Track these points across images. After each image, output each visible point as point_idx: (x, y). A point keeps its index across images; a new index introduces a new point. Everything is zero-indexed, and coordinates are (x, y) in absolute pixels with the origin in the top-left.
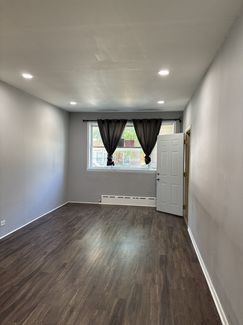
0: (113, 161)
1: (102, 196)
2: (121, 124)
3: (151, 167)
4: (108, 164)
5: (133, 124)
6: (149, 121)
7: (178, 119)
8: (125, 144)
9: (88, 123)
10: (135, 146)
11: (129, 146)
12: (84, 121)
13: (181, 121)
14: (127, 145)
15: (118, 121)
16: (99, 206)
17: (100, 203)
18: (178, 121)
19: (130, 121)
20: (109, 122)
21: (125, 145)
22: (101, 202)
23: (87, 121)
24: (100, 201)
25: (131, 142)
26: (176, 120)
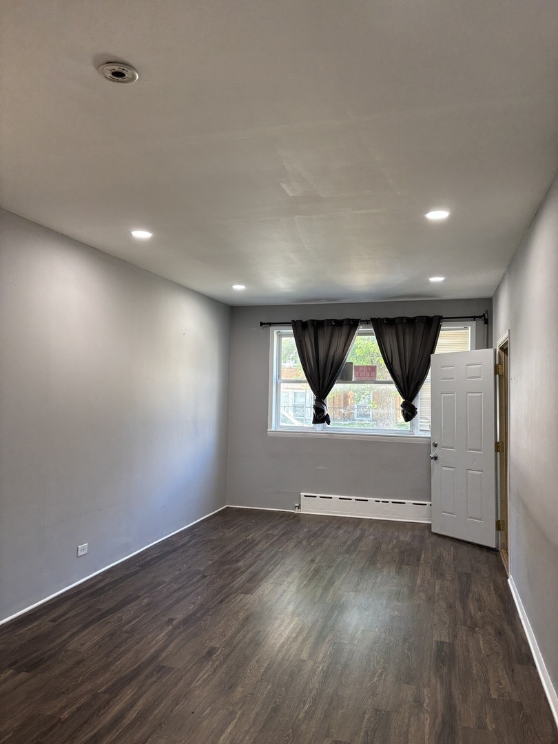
0: (326, 413)
1: (303, 494)
2: (345, 330)
3: (417, 428)
4: (316, 421)
5: (373, 329)
6: (411, 322)
7: (480, 317)
8: (355, 374)
9: (271, 328)
10: (377, 380)
11: (363, 379)
12: (262, 324)
13: (486, 322)
14: (359, 376)
15: (339, 324)
16: (297, 518)
17: (297, 511)
18: (481, 322)
19: (367, 322)
20: (318, 325)
21: (356, 376)
22: (299, 507)
23: (270, 324)
24: (297, 505)
25: (368, 371)
26: (474, 318)
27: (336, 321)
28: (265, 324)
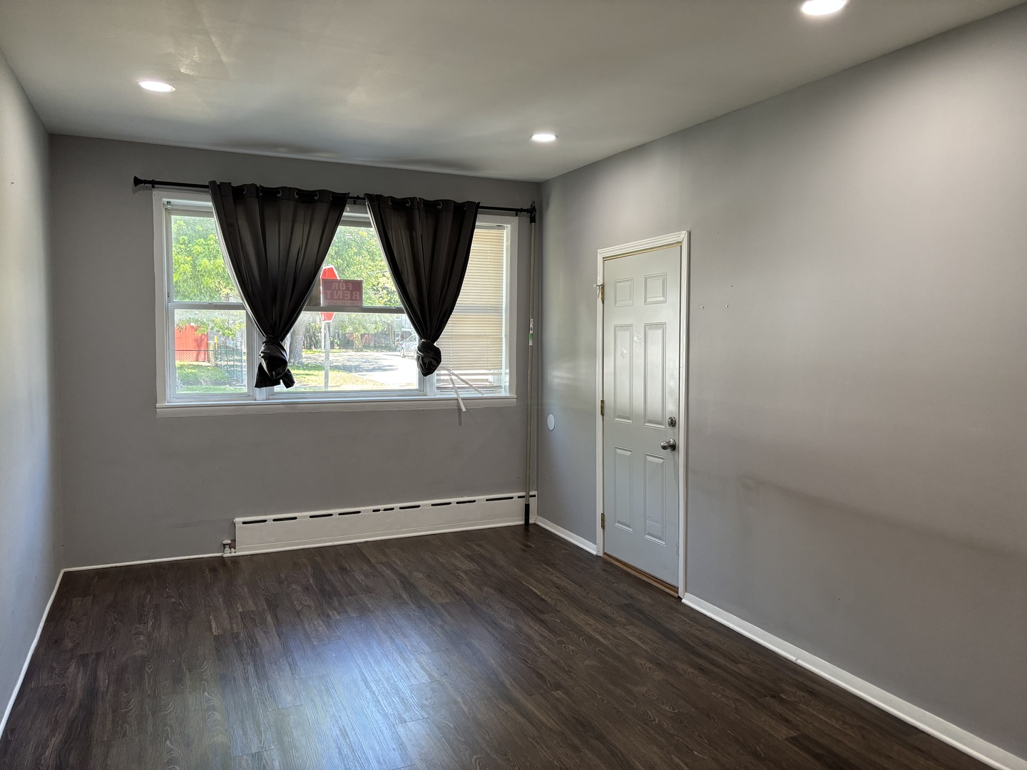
0: (288, 368)
1: (238, 520)
4: (264, 380)
6: (433, 209)
7: (526, 211)
8: (325, 294)
9: (156, 193)
10: (366, 304)
11: (339, 303)
12: (137, 182)
13: (533, 220)
14: (332, 297)
15: (307, 198)
16: (224, 568)
17: (228, 554)
18: (526, 219)
19: (357, 201)
21: (326, 298)
22: (232, 545)
23: (154, 184)
24: (229, 542)
25: (348, 289)
26: (517, 212)
27: (300, 192)
28: (145, 182)
